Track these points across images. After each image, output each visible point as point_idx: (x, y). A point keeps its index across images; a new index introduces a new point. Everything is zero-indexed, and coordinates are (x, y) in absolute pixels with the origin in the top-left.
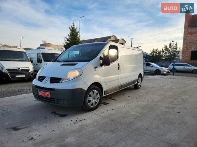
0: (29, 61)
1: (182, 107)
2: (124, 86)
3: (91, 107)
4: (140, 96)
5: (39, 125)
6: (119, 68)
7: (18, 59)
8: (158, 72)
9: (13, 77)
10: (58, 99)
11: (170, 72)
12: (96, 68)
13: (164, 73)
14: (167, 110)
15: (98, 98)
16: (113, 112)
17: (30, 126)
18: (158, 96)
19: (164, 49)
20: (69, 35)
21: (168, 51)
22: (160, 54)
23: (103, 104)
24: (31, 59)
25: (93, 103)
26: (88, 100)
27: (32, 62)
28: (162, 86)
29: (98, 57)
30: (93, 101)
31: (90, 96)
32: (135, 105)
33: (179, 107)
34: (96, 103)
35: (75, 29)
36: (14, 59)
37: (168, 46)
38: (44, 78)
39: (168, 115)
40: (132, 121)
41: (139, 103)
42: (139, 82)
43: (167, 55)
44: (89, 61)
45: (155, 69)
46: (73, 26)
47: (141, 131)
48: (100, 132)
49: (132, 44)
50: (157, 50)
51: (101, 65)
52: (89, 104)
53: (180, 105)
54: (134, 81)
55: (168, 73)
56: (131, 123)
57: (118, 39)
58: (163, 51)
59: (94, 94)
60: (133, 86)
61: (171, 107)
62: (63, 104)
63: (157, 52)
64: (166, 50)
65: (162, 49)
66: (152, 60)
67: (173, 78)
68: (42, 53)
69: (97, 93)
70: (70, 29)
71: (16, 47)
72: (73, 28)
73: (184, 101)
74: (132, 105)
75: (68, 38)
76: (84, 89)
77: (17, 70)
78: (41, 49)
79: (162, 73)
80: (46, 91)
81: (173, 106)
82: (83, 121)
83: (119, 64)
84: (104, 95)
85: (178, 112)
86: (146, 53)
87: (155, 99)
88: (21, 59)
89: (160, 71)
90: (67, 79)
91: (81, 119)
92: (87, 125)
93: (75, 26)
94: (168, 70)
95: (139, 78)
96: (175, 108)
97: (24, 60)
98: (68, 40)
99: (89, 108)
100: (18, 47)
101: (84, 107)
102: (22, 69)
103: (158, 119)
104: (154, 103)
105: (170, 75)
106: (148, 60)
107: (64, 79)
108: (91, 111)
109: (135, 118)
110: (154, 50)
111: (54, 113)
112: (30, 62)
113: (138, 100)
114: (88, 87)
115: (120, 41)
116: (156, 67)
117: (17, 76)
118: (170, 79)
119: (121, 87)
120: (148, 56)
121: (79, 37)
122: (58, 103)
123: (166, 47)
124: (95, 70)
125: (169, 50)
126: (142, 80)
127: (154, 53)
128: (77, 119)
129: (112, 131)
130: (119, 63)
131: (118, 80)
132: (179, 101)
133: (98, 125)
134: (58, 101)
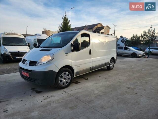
0: (27, 45)
1: (142, 88)
2: (96, 67)
3: (62, 86)
4: (110, 76)
5: (17, 99)
6: (90, 53)
7: (18, 44)
8: (134, 55)
9: (14, 58)
10: (35, 79)
11: (145, 55)
12: (67, 53)
13: (140, 56)
14: (127, 90)
15: (69, 78)
16: (80, 90)
17: (10, 100)
18: (126, 77)
19: (143, 34)
20: (62, 23)
21: (146, 36)
22: (139, 39)
23: (75, 83)
24: (29, 44)
25: (64, 83)
26: (59, 80)
27: (29, 46)
28: (133, 68)
29: (69, 44)
30: (64, 81)
31: (62, 77)
32: (101, 84)
33: (140, 88)
34: (67, 82)
35: (67, 18)
36: (15, 44)
37: (147, 31)
38: (26, 61)
39: (126, 95)
40: (92, 99)
41: (106, 83)
42: (111, 64)
43: (146, 39)
44: (61, 47)
45: (132, 52)
46: (65, 16)
47: (96, 109)
48: (62, 108)
49: (115, 30)
50: (137, 35)
51: (73, 51)
52: (60, 83)
53: (141, 86)
54: (106, 64)
55: (143, 55)
56: (90, 102)
57: (104, 26)
58: (142, 36)
59: (65, 75)
60: (106, 67)
61: (132, 88)
62: (38, 83)
63: (136, 37)
64: (144, 35)
65: (141, 35)
66: (131, 44)
67: (147, 61)
68: (37, 39)
69: (68, 74)
70: (63, 18)
71: (17, 34)
72: (65, 18)
73: (146, 82)
74: (99, 85)
75: (62, 26)
76: (55, 71)
77: (17, 52)
78: (36, 36)
79: (138, 56)
80: (26, 71)
81: (134, 87)
82: (52, 98)
83: (90, 50)
84: (76, 75)
85: (136, 92)
86: (126, 38)
87: (121, 79)
88: (21, 44)
89: (136, 54)
90: (42, 63)
91: (51, 95)
92: (53, 102)
93: (67, 16)
94: (143, 53)
95: (112, 61)
96: (135, 89)
97: (23, 44)
98: (61, 28)
99: (60, 86)
100: (19, 35)
101: (56, 86)
102: (21, 52)
103: (116, 98)
104: (118, 84)
105: (146, 57)
106: (128, 44)
107: (39, 63)
108: (63, 89)
109: (96, 97)
110: (134, 35)
111: (33, 89)
112: (28, 47)
113: (107, 80)
114: (59, 70)
115: (105, 27)
116: (133, 51)
117: (17, 58)
118: (143, 62)
119: (92, 68)
120: (128, 40)
121: (70, 25)
122: (35, 82)
123: (145, 32)
124: (66, 55)
125: (148, 35)
126: (114, 63)
127: (134, 37)
128: (48, 96)
129: (72, 108)
130: (91, 48)
131: (89, 63)
132: (142, 82)
133: (63, 101)
134: (35, 80)
